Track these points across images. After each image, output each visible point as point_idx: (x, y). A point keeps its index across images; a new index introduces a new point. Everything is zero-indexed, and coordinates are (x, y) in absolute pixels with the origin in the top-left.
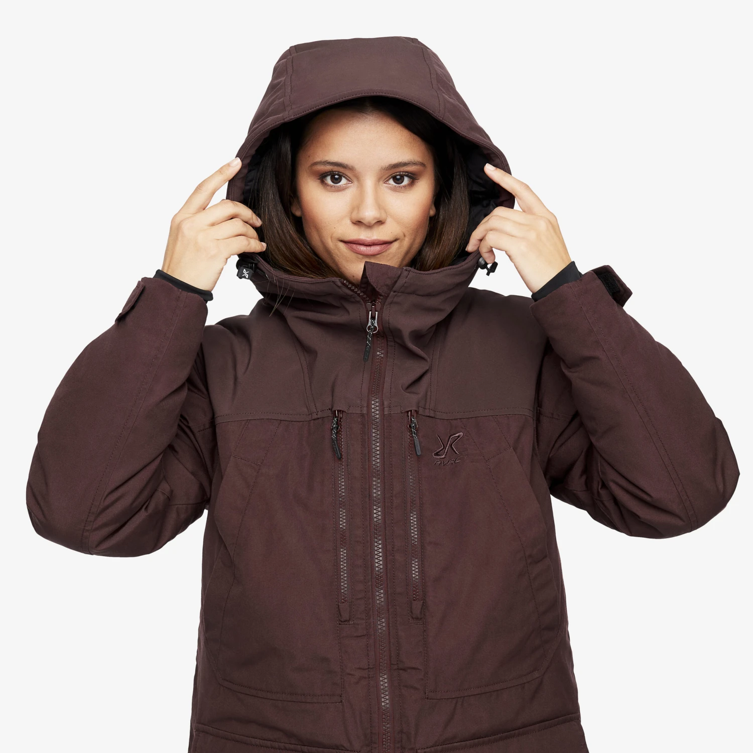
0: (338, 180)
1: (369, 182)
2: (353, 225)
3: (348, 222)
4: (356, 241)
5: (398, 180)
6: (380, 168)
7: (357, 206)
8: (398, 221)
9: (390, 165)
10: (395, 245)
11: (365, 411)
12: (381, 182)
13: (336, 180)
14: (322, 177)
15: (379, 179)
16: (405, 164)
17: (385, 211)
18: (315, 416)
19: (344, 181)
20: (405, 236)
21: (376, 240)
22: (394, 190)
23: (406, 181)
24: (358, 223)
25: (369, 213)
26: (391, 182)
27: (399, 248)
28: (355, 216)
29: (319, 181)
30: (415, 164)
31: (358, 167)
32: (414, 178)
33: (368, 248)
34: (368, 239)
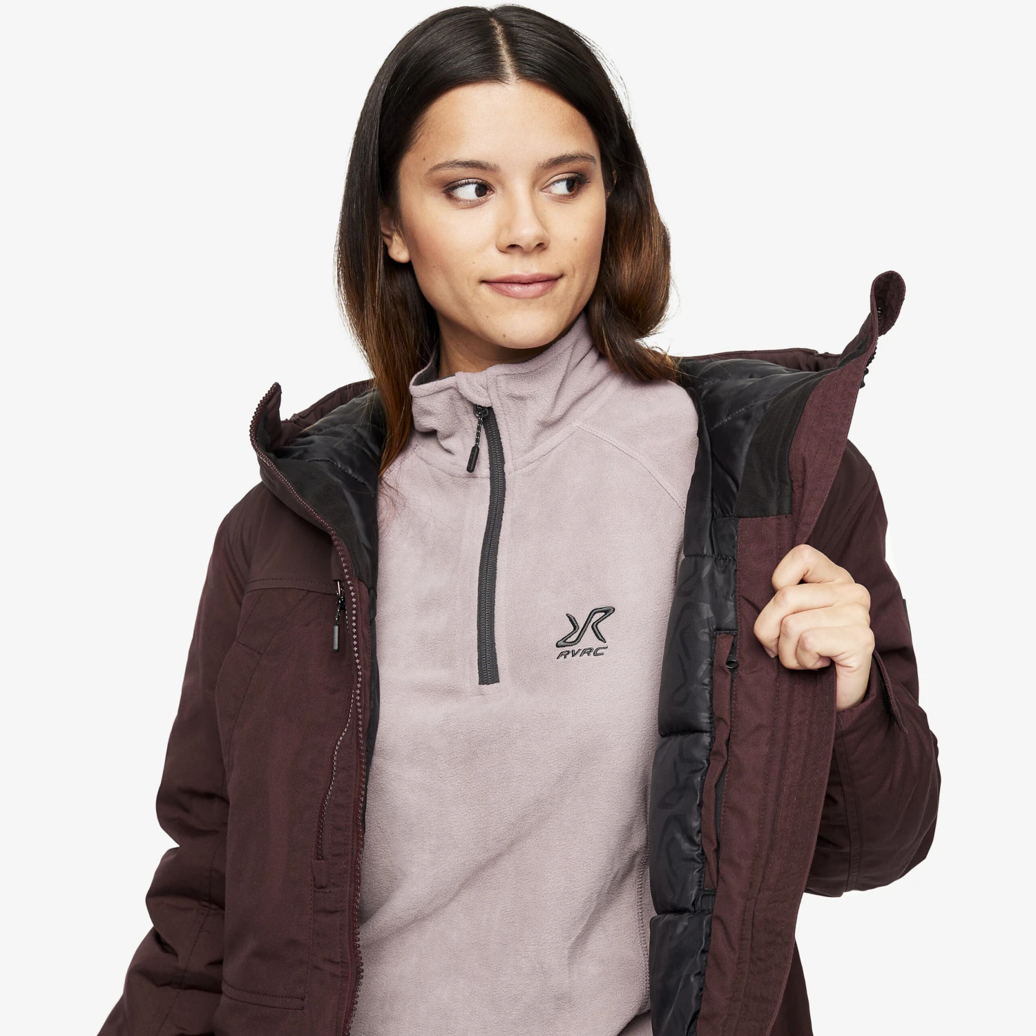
1: (520, 187)
2: (501, 254)
3: (493, 252)
4: (507, 278)
6: (536, 165)
7: (506, 225)
8: (566, 247)
9: (551, 159)
10: (562, 284)
12: (536, 189)
14: (447, 190)
15: (533, 183)
16: (569, 159)
20: (574, 271)
21: (537, 275)
24: (513, 249)
25: (527, 232)
27: (567, 289)
28: (506, 240)
29: (443, 195)
30: (581, 158)
31: (501, 166)
32: (576, 184)
33: (526, 287)
34: (525, 274)
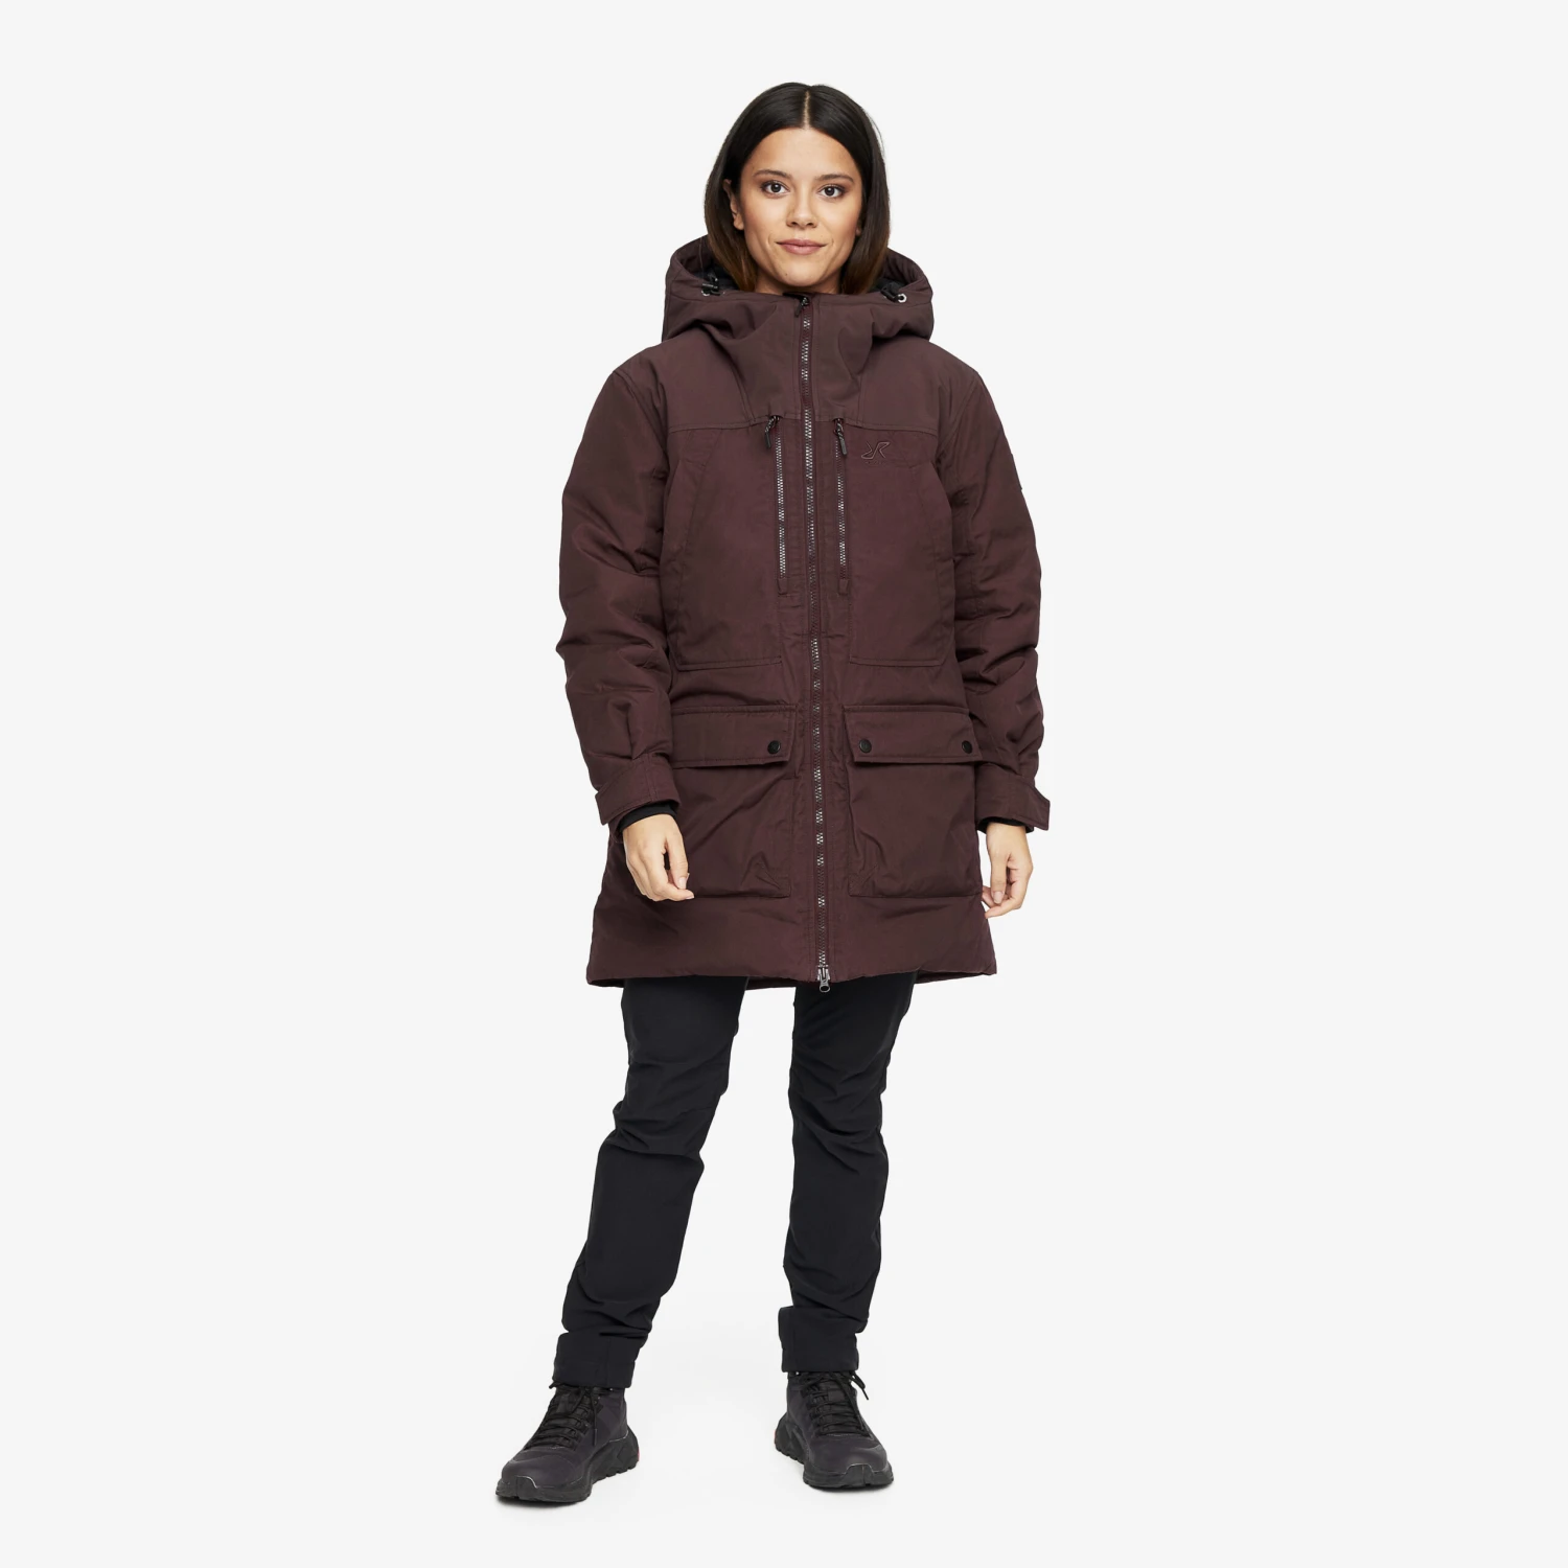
0: (779, 189)
1: (804, 190)
2: (788, 227)
3: (784, 224)
4: (790, 241)
5: (829, 191)
6: (814, 179)
7: (792, 210)
8: (828, 228)
9: (823, 175)
10: (824, 249)
11: (799, 417)
12: (814, 192)
13: (776, 189)
14: (763, 186)
15: (813, 189)
16: (836, 176)
17: (817, 217)
18: (753, 422)
19: (782, 190)
20: (833, 242)
21: (808, 242)
22: (827, 200)
23: (836, 193)
24: (794, 224)
25: (803, 215)
26: (823, 193)
27: (826, 253)
28: (791, 219)
29: (761, 189)
30: (845, 177)
31: (795, 176)
32: (843, 190)
33: (800, 248)
34: (801, 240)
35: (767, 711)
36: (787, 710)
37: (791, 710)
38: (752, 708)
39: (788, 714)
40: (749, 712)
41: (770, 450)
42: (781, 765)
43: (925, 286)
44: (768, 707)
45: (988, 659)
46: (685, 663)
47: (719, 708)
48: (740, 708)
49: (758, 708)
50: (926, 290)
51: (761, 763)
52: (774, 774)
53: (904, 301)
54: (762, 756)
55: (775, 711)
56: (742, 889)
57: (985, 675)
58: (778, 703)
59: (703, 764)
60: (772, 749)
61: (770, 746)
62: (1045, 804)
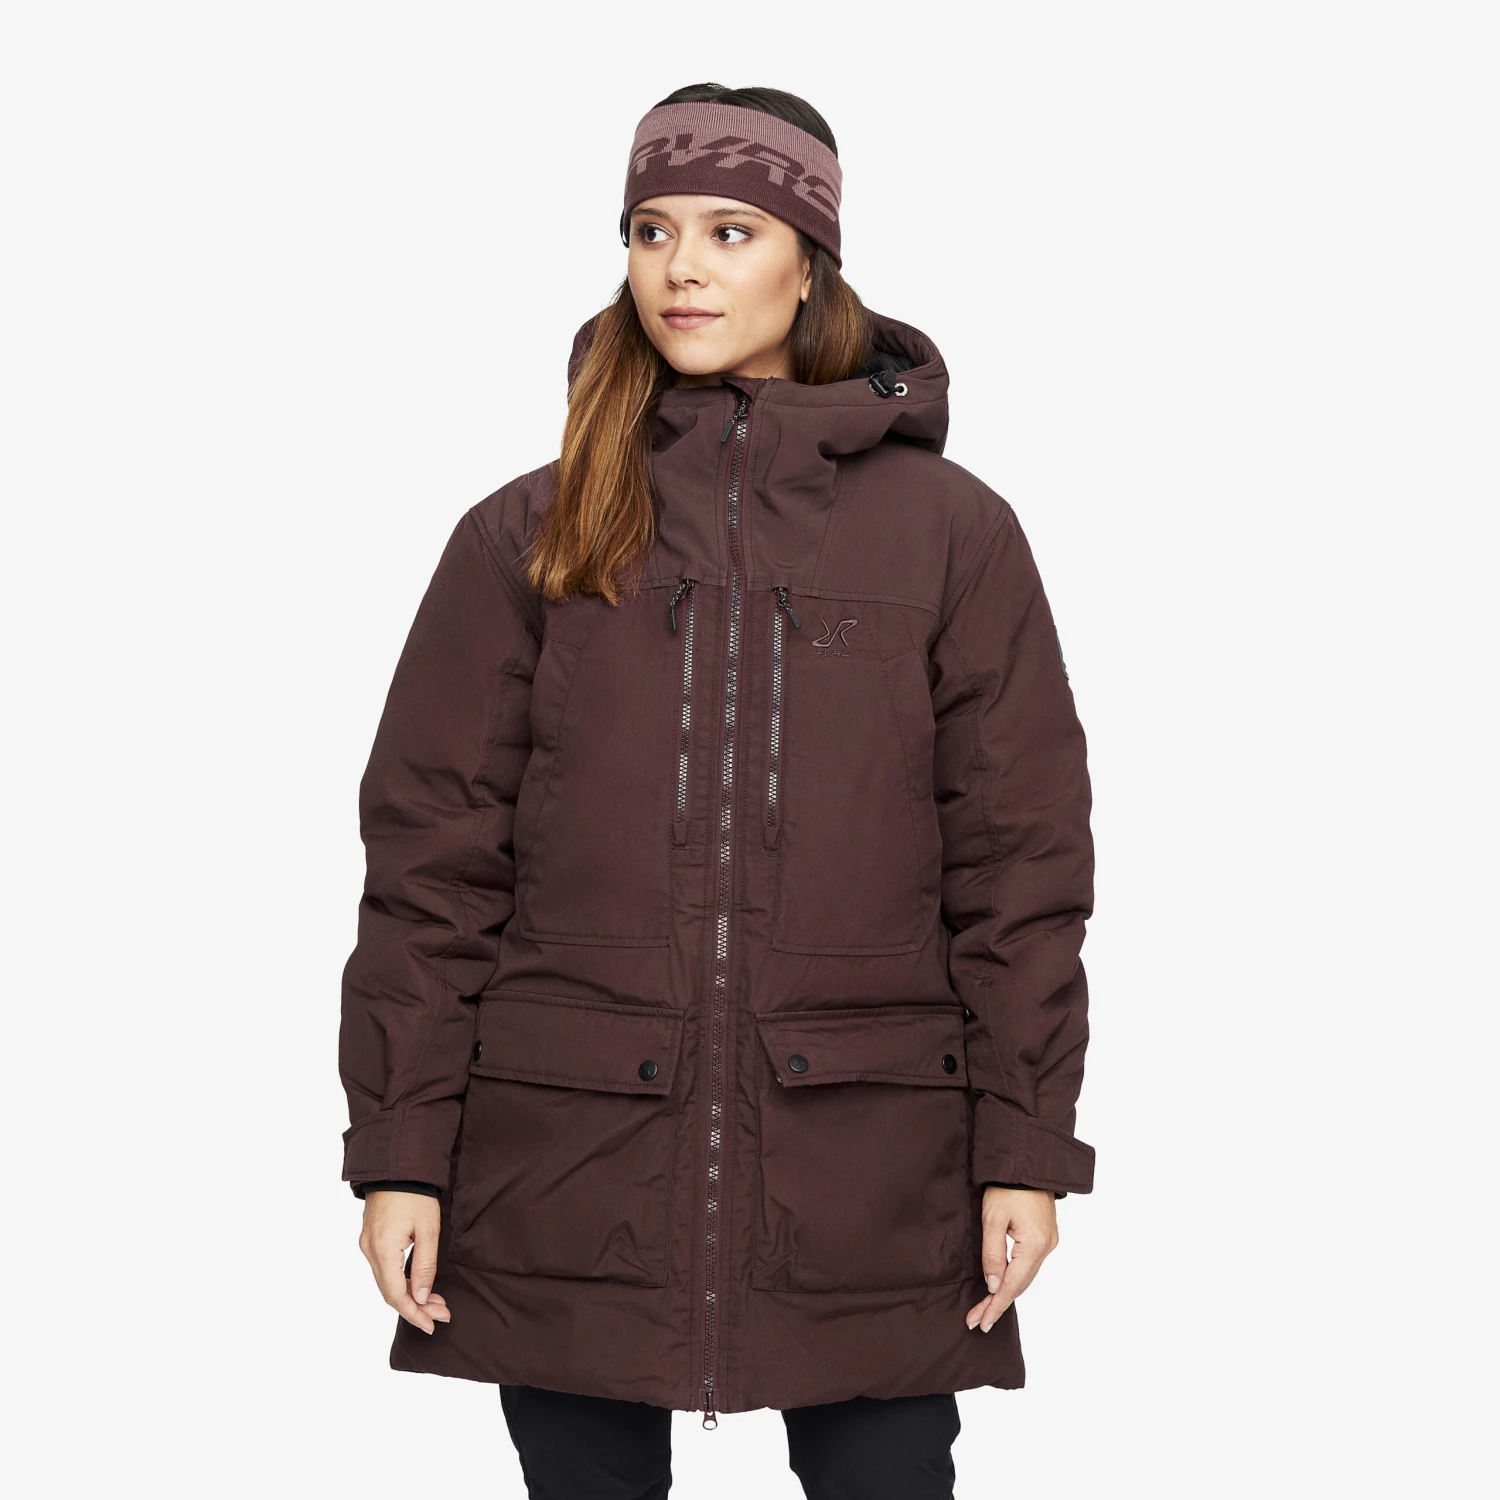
5: (725, 234)
8: (724, 290)
11: (724, 584)
12: (705, 237)
13: (653, 234)
15: (703, 233)
16: (732, 212)
17: (707, 273)
18: (656, 584)
19: (661, 236)
20: (734, 309)
22: (723, 247)
24: (672, 285)
30: (745, 213)
31: (672, 213)
34: (683, 307)
35: (642, 1015)
36: (670, 1017)
37: (676, 1017)
38: (619, 1007)
39: (671, 1022)
40: (616, 1012)
41: (675, 632)
42: (658, 1098)
43: (941, 370)
44: (645, 1009)
45: (1000, 923)
46: (531, 930)
47: (572, 1001)
48: (603, 1005)
49: (629, 1008)
50: (940, 376)
51: (628, 1092)
52: (644, 1111)
53: (903, 394)
54: (630, 1082)
55: (653, 1016)
56: (596, 1273)
57: (997, 950)
58: (658, 1004)
59: (543, 1080)
60: (643, 1073)
61: (642, 1068)
62: (1088, 1153)
